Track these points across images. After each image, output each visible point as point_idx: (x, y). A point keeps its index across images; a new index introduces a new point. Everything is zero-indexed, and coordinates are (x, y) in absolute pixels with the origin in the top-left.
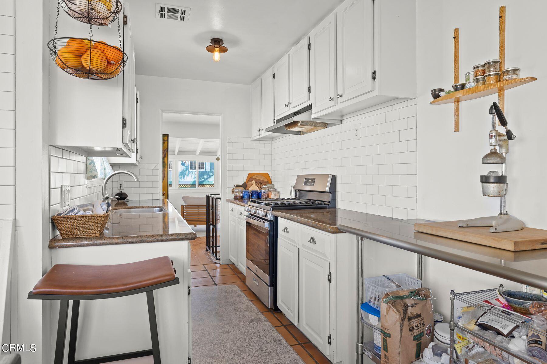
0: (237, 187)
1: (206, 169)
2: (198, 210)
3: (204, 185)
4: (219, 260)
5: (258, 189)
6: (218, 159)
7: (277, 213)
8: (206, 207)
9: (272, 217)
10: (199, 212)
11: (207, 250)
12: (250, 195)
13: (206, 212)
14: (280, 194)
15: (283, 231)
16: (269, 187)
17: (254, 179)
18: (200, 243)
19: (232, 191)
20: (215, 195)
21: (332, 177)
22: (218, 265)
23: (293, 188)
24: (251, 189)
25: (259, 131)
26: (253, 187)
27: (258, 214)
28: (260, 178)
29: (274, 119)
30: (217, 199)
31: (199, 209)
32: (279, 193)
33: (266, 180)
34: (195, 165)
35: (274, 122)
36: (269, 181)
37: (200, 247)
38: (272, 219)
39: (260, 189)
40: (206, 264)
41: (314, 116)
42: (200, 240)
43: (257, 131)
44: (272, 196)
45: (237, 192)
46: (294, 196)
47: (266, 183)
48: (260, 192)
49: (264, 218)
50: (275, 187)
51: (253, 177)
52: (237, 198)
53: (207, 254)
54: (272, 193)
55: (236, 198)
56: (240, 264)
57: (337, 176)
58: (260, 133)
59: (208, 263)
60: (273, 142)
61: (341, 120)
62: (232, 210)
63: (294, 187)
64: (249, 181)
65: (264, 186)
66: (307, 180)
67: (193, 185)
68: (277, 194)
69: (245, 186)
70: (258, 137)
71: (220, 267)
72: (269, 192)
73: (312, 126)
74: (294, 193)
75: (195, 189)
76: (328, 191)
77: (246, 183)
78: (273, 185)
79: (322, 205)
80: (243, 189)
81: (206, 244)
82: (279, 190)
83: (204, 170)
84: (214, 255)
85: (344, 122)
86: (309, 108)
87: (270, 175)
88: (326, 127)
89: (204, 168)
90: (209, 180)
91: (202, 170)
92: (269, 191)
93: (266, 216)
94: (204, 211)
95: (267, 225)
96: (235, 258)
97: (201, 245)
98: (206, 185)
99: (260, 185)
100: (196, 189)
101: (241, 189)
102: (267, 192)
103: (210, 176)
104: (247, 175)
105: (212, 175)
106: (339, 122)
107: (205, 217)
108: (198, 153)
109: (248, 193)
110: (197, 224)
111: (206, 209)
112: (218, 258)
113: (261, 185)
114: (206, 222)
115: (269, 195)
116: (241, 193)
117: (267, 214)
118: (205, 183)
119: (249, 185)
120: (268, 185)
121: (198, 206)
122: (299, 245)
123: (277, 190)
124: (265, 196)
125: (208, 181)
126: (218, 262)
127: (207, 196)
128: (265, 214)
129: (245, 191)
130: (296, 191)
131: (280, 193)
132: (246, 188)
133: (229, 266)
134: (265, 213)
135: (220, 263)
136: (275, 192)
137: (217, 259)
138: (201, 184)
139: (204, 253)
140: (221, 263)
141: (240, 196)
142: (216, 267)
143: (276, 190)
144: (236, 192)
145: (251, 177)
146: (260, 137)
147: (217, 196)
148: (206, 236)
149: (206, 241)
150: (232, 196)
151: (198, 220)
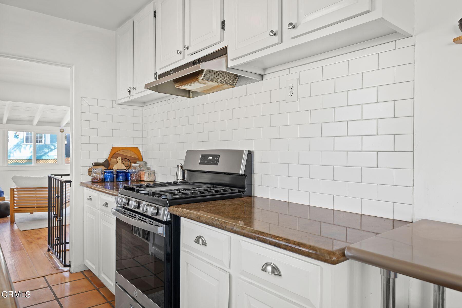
0: (95, 165)
1: (45, 142)
2: (36, 194)
3: (43, 160)
4: (69, 266)
5: (125, 168)
6: (62, 130)
7: (177, 210)
8: (47, 189)
9: (169, 217)
10: (37, 195)
11: (49, 250)
12: (115, 176)
13: (47, 195)
14: (156, 175)
15: (195, 241)
16: (140, 166)
17: (120, 155)
18: (39, 239)
19: (89, 172)
20: (61, 175)
21: (248, 153)
22: (67, 274)
23: (180, 167)
24: (115, 168)
25: (130, 91)
26: (119, 166)
27: (143, 210)
28: (129, 154)
29: (156, 74)
30: (66, 182)
31: (37, 192)
32: (154, 173)
33: (136, 157)
34: (31, 137)
35: (156, 78)
36: (139, 158)
37: (38, 245)
38: (169, 219)
39: (128, 168)
40: (48, 273)
41: (230, 64)
42: (38, 234)
43: (127, 91)
44: (145, 177)
45: (96, 173)
46: (182, 178)
47: (135, 160)
48: (128, 172)
49: (155, 217)
50: (148, 165)
51: (118, 152)
52: (97, 180)
53: (50, 256)
54: (145, 173)
55: (94, 182)
56: (103, 275)
57: (253, 152)
58: (131, 94)
59: (51, 273)
60: (144, 108)
61: (262, 76)
62: (90, 198)
63: (182, 167)
64: (112, 158)
65: (134, 165)
66: (204, 157)
67: (29, 161)
68: (153, 175)
69: (107, 164)
70: (127, 99)
71: (70, 277)
72: (140, 172)
73: (217, 81)
74: (182, 175)
75: (31, 166)
76: (243, 173)
77: (109, 160)
78: (146, 163)
79: (236, 193)
80: (105, 168)
81: (47, 239)
82: (154, 170)
83: (43, 143)
84: (60, 258)
85: (265, 78)
86: (223, 52)
87: (141, 150)
88: (235, 86)
89: (43, 141)
90: (49, 154)
91: (41, 144)
92: (141, 170)
93: (157, 214)
94: (45, 194)
95: (161, 230)
96: (94, 265)
97: (40, 242)
98: (45, 160)
99: (127, 162)
100: (33, 166)
101: (102, 168)
102: (139, 172)
103: (52, 150)
104: (110, 150)
105: (54, 149)
106: (260, 78)
107: (47, 202)
108: (35, 122)
109: (112, 174)
110: (34, 211)
111: (47, 192)
112: (67, 263)
113: (129, 163)
114: (47, 208)
115: (140, 176)
116: (102, 174)
117: (160, 212)
118: (44, 158)
119: (112, 163)
120: (138, 163)
121: (36, 189)
122: (230, 268)
123: (151, 169)
124: (136, 177)
125: (48, 156)
126: (67, 269)
127: (50, 178)
128: (156, 211)
129: (107, 171)
130: (183, 171)
131: (156, 173)
132: (108, 168)
133: (84, 274)
134: (155, 209)
135: (69, 271)
136: (150, 172)
137: (65, 265)
138: (39, 159)
139: (44, 255)
140: (72, 271)
141: (101, 177)
142: (65, 278)
143: (149, 169)
144: (94, 173)
145: (115, 153)
146: (131, 98)
147: (64, 178)
148: (47, 226)
149: (47, 234)
150: (89, 179)
151: (35, 206)
